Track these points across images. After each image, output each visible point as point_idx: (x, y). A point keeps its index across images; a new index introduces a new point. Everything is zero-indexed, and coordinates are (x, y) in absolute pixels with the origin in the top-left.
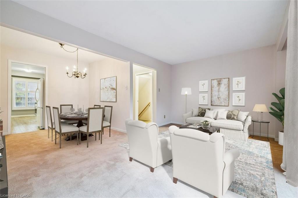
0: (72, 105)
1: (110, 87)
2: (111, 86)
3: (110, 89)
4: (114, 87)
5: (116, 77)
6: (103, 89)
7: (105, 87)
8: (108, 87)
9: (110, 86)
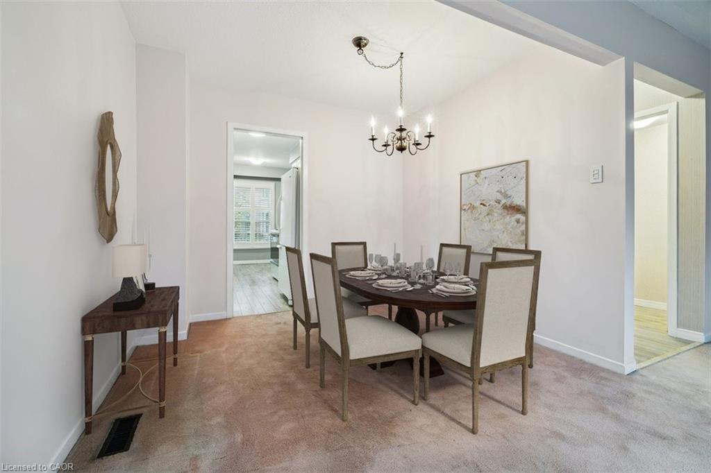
0: (364, 244)
1: (498, 202)
2: (506, 196)
3: (498, 210)
4: (519, 201)
5: (527, 162)
6: (472, 207)
7: (479, 203)
8: (493, 203)
9: (499, 196)
